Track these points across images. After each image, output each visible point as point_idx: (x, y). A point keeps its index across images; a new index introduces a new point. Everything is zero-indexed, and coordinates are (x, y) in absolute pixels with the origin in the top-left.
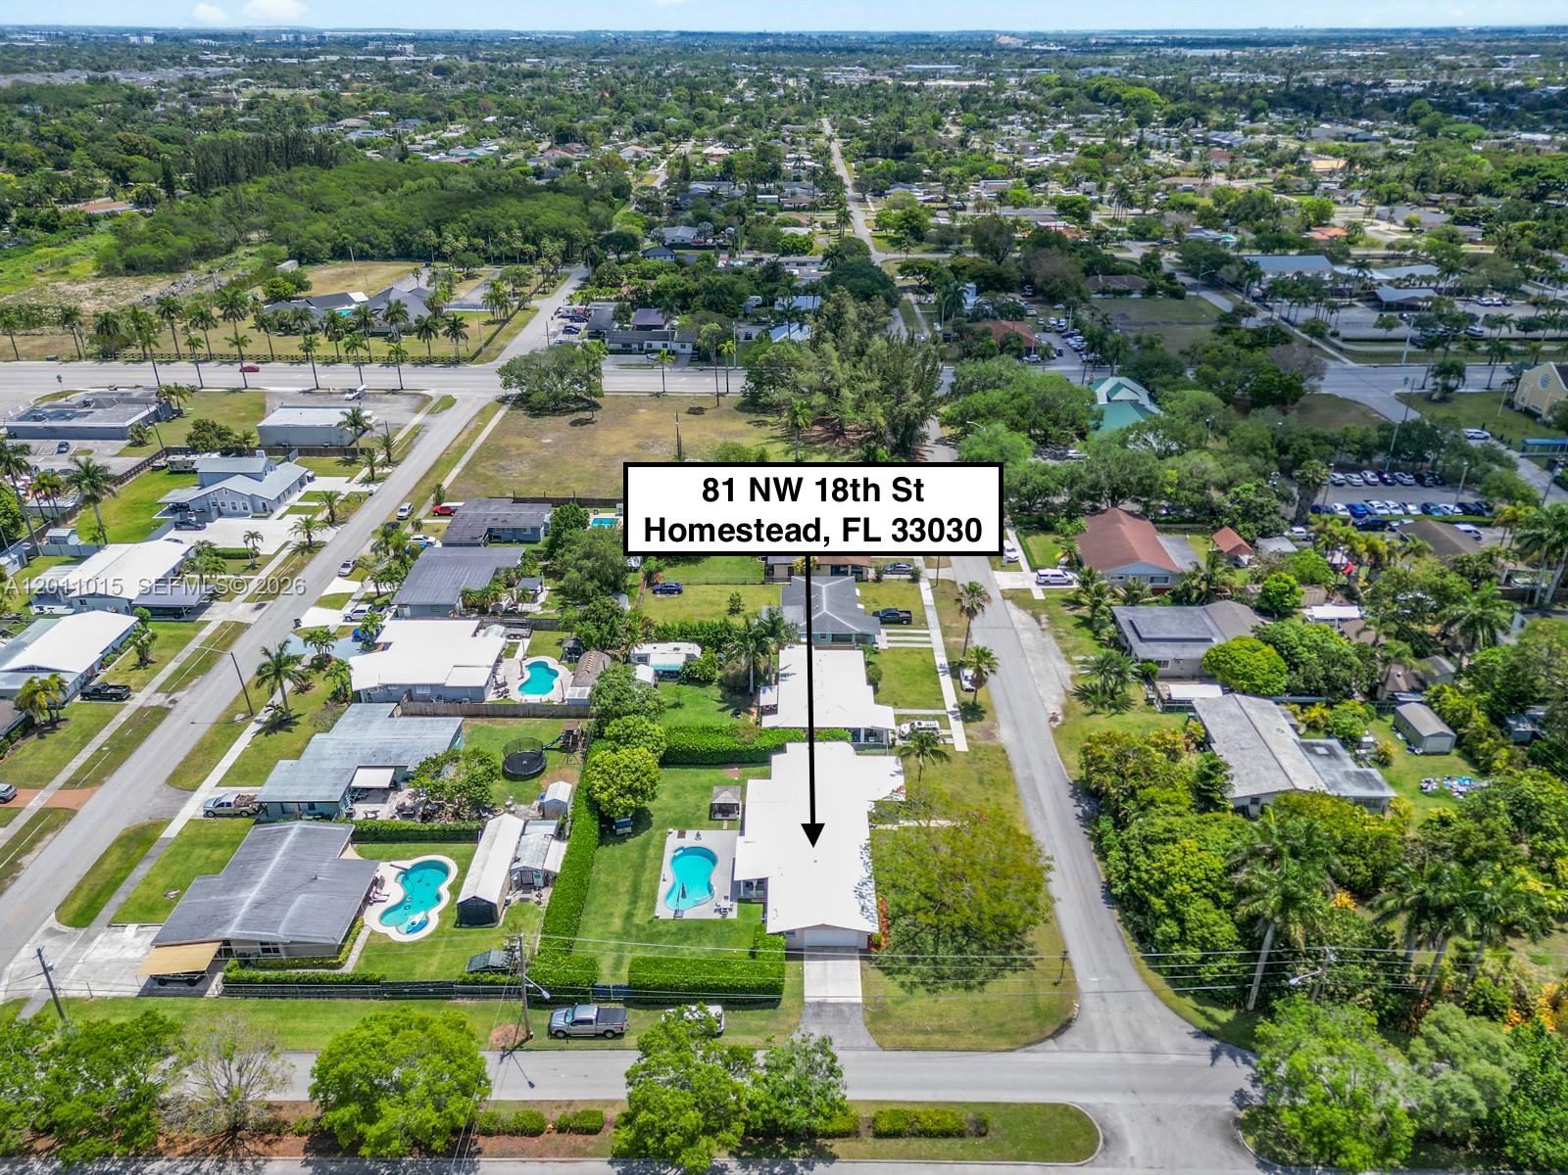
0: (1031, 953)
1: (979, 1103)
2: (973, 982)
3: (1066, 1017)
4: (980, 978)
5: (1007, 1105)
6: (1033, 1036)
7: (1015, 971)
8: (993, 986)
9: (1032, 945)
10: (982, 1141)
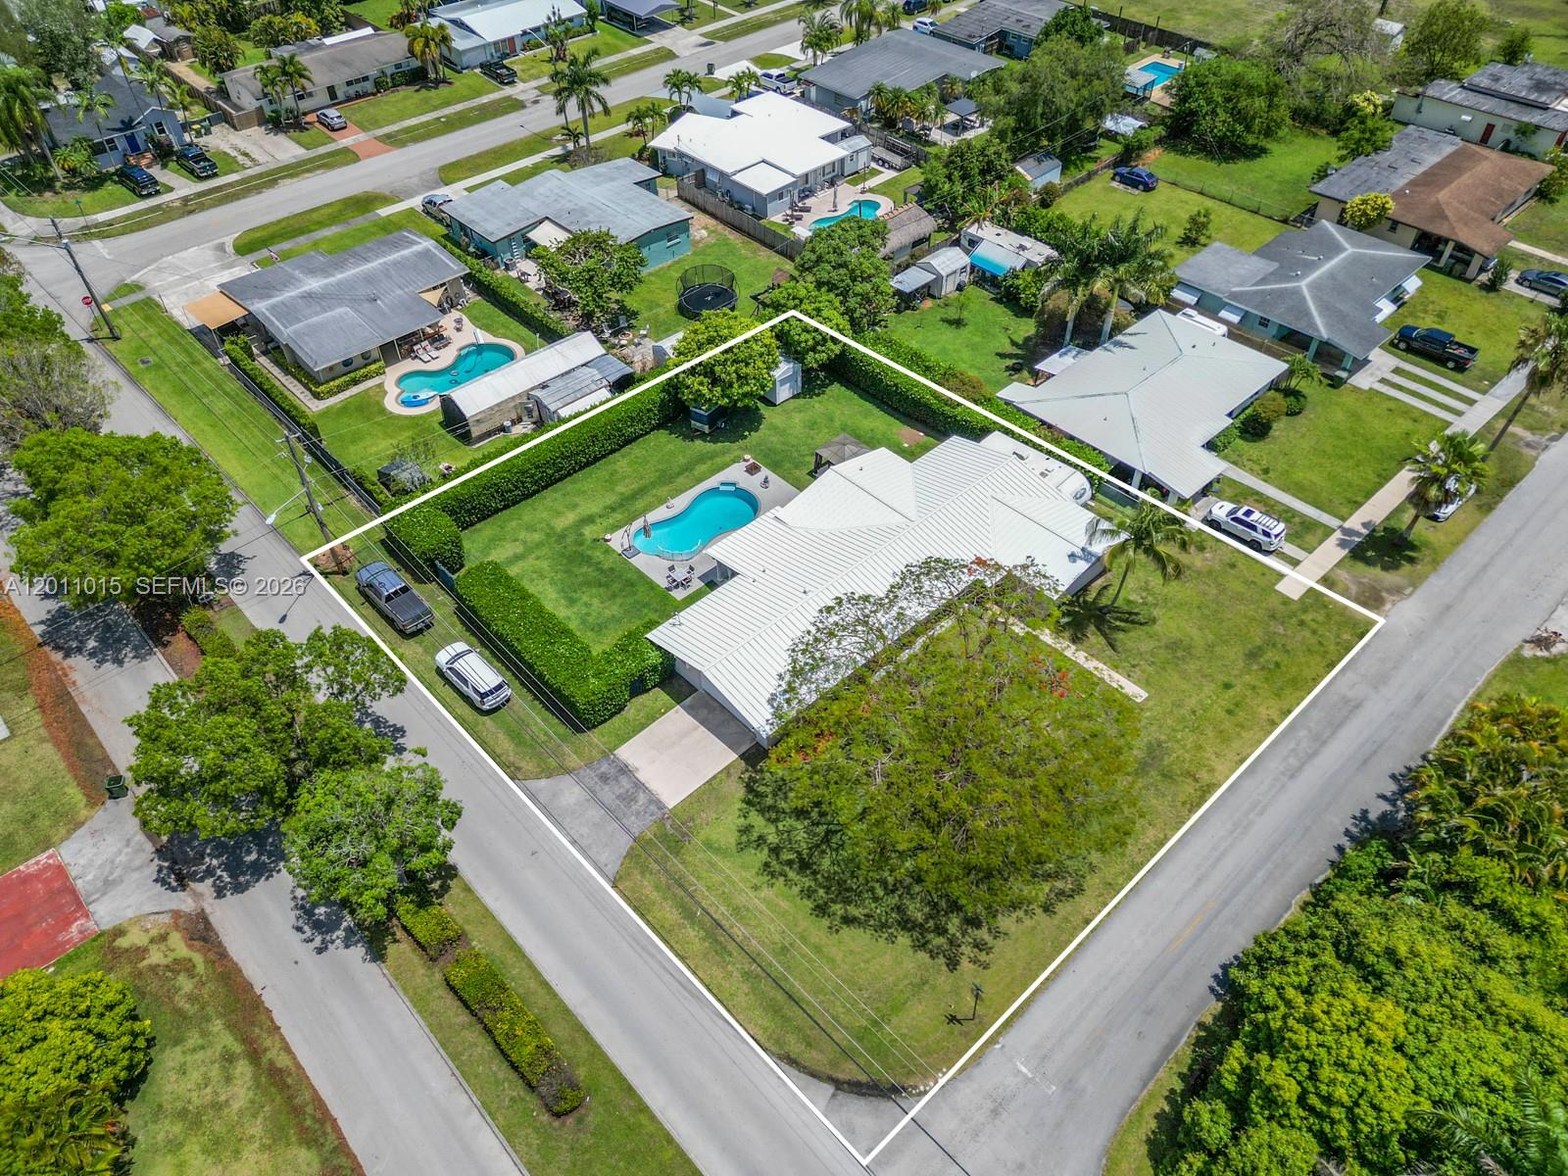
0: (979, 945)
1: (614, 1070)
2: (838, 909)
3: (899, 1080)
4: (854, 911)
5: (643, 1108)
6: (811, 1057)
7: (921, 945)
8: (856, 939)
9: (996, 934)
10: (545, 1118)
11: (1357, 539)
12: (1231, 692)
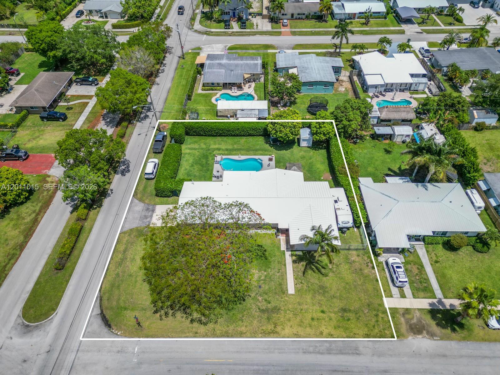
0: (166, 314)
3: (112, 324)
6: (105, 302)
7: (155, 302)
10: (54, 267)
11: (441, 307)
12: (322, 314)
